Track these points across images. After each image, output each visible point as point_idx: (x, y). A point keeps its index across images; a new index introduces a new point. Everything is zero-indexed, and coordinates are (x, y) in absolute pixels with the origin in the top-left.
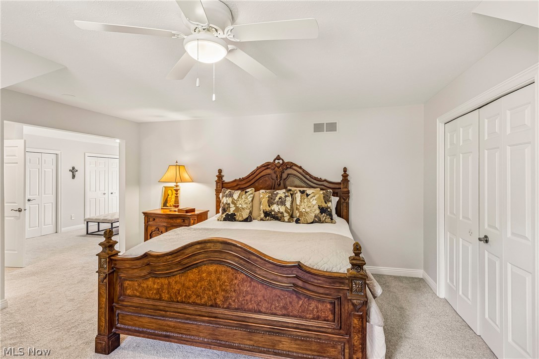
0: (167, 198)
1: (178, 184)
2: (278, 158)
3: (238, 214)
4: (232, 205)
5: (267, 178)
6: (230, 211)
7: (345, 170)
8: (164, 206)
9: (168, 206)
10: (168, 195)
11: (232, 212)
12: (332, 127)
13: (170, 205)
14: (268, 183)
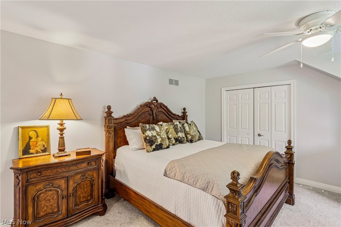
0: (29, 143)
1: (64, 122)
2: (155, 99)
3: (164, 143)
4: (158, 137)
5: (147, 114)
6: (158, 142)
7: (184, 109)
8: (23, 155)
9: (32, 154)
10: (30, 138)
11: (159, 142)
12: (177, 83)
13: (37, 151)
14: (147, 118)
